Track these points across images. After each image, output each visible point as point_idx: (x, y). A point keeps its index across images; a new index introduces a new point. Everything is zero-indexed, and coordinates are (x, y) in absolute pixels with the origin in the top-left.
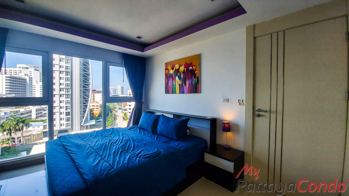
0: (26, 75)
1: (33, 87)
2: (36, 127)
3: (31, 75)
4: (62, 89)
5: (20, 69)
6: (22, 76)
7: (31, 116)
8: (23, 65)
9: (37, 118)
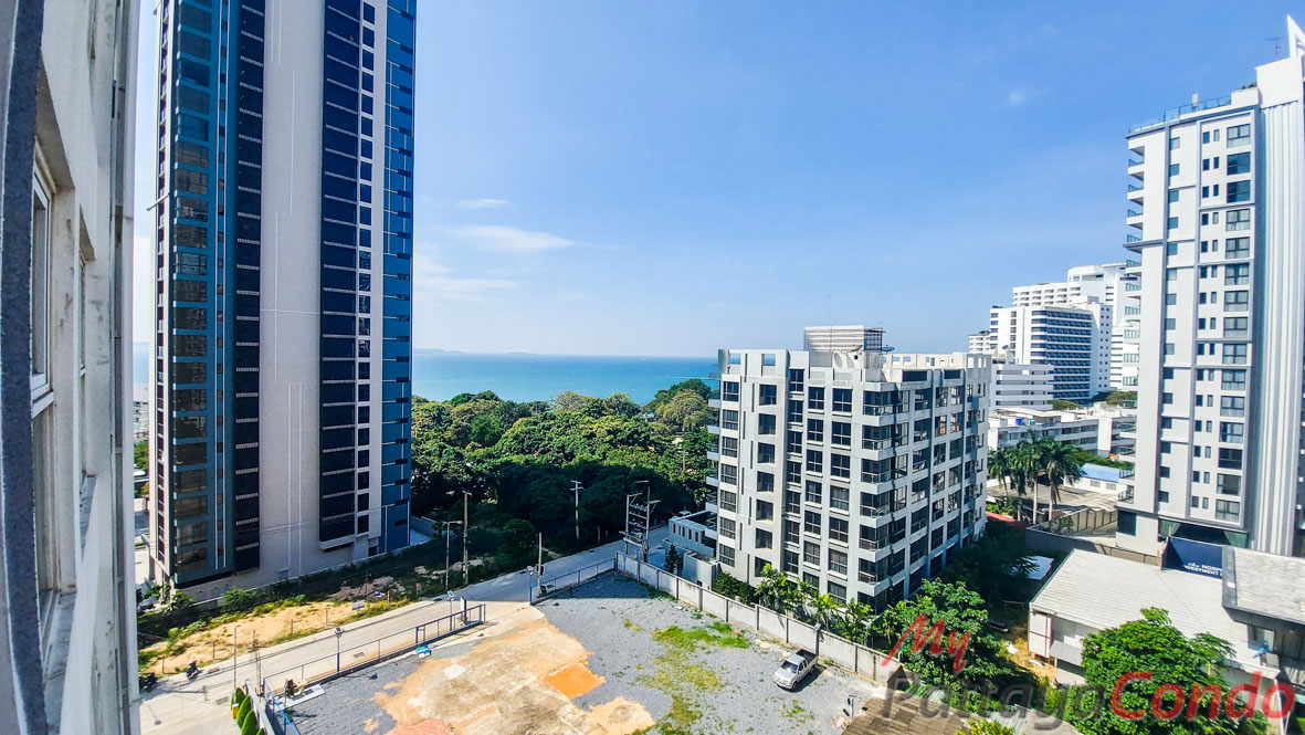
0: (1092, 299)
1: (1114, 339)
2: (1103, 484)
3: (1109, 297)
4: (1207, 347)
5: (1076, 284)
6: (1079, 306)
7: (1094, 440)
8: (1085, 268)
9: (1114, 450)
